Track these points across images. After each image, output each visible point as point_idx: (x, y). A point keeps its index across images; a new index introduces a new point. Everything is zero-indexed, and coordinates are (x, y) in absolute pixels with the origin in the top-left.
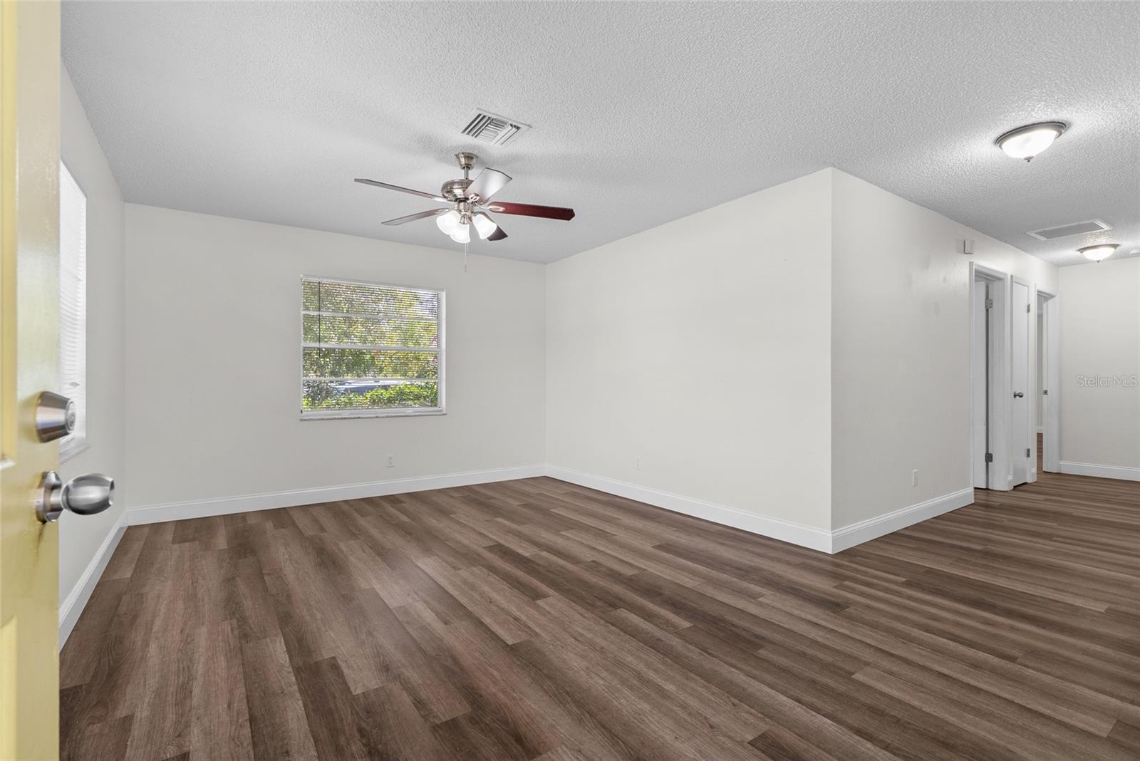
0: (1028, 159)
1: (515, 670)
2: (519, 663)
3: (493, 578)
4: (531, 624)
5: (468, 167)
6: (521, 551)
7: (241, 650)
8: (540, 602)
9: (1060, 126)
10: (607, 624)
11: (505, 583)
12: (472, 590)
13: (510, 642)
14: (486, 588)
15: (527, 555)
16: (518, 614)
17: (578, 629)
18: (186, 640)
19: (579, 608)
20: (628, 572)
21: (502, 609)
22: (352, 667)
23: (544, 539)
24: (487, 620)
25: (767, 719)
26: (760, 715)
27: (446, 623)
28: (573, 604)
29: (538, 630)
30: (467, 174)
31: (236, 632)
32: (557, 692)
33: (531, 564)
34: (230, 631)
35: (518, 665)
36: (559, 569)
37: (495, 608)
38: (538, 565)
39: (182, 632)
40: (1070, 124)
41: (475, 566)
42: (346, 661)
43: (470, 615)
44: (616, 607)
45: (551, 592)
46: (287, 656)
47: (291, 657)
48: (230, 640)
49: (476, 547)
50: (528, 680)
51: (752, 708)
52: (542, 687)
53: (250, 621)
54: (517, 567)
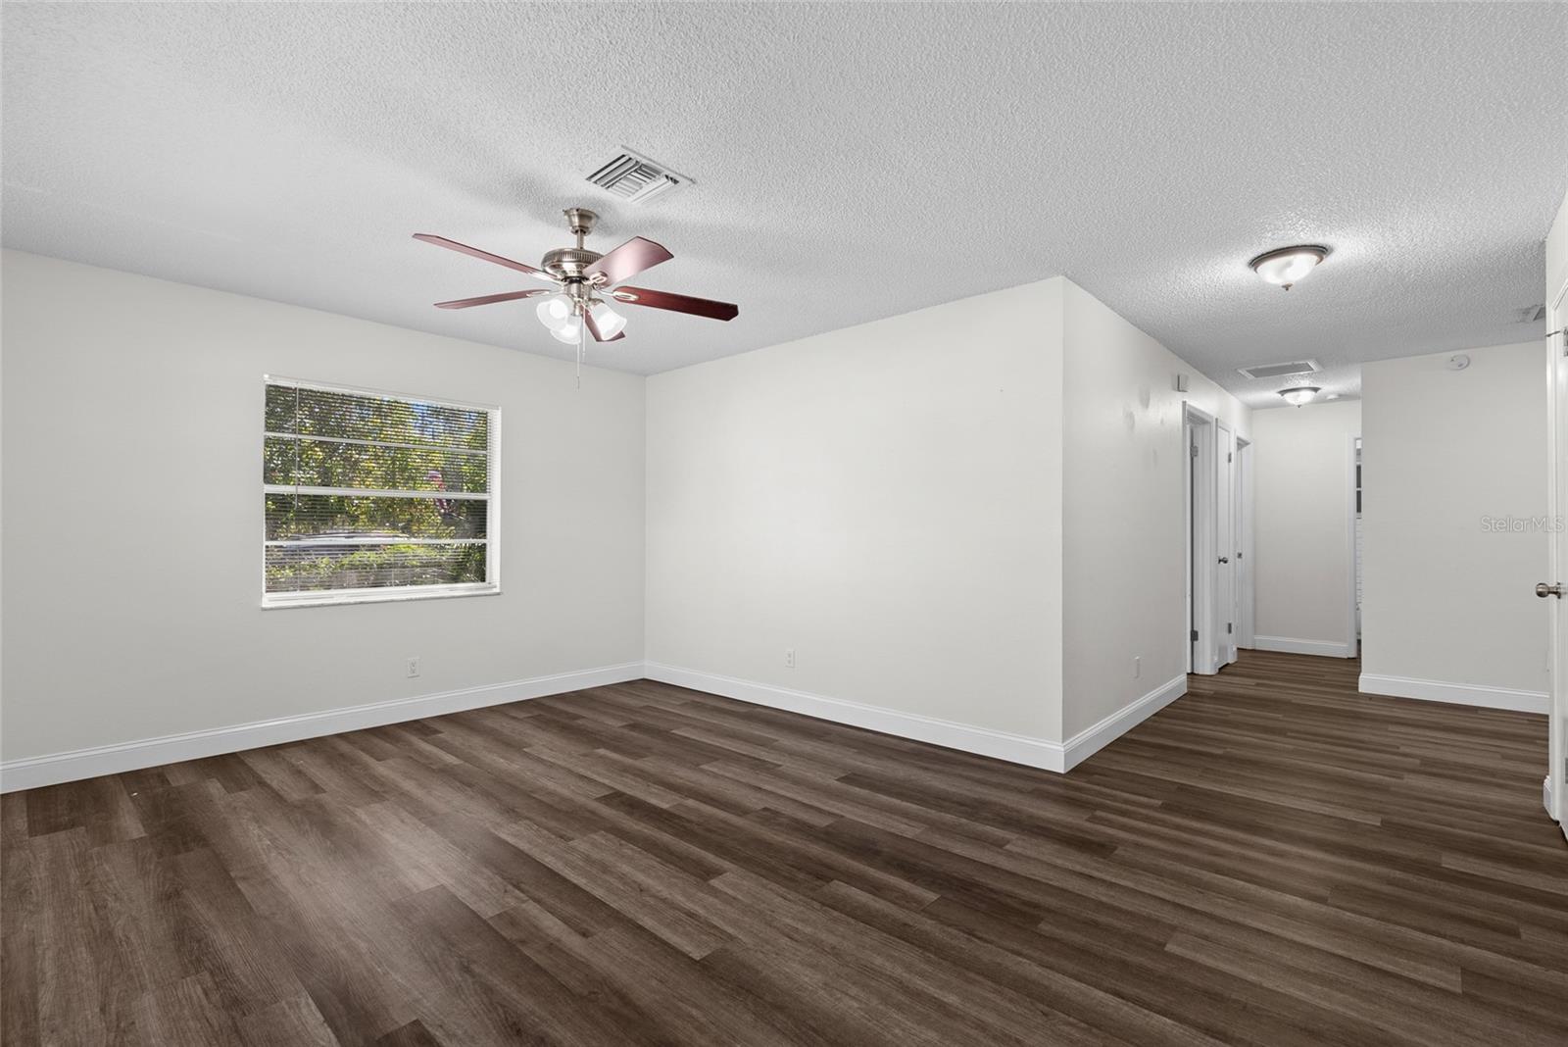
0: (1287, 287)
1: (723, 1003)
2: (723, 989)
3: (629, 850)
4: (716, 921)
5: (582, 231)
6: (654, 801)
7: (237, 1031)
8: (714, 882)
9: (1321, 251)
10: (825, 908)
11: (650, 855)
12: (604, 872)
13: (697, 955)
14: (625, 868)
15: (665, 806)
16: (689, 906)
17: (788, 921)
18: (118, 1026)
19: (773, 886)
20: (822, 822)
21: (664, 900)
22: (455, 1035)
23: (681, 778)
24: (648, 922)
25: (1094, 1030)
26: (1083, 1025)
27: (585, 934)
28: (765, 881)
29: (731, 930)
30: (581, 241)
31: (215, 997)
32: (798, 1032)
33: (677, 821)
34: (202, 996)
35: (724, 994)
36: (721, 825)
37: (652, 901)
38: (688, 821)
39: (103, 1010)
40: (1332, 250)
41: (595, 832)
42: (441, 1026)
43: (617, 918)
44: (829, 880)
45: (726, 864)
46: (329, 1030)
47: (336, 1031)
48: (209, 1015)
49: (582, 800)
50: (749, 1018)
51: (1069, 1016)
52: (773, 1025)
53: (237, 972)
54: (659, 828)
